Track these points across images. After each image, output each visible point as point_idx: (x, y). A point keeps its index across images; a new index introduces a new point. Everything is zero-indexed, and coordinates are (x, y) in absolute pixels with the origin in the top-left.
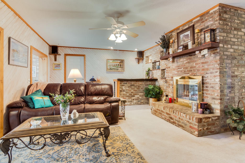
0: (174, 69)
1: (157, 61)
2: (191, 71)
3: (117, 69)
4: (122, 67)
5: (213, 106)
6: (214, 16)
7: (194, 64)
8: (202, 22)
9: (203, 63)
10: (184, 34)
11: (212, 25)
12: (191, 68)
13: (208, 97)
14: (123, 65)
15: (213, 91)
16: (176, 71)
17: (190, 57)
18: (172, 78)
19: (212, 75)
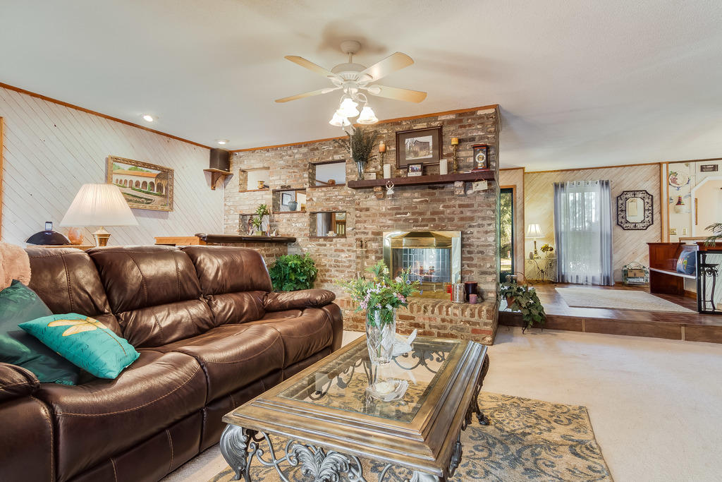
0: (384, 215)
1: (293, 187)
2: (434, 220)
3: (149, 201)
4: (164, 193)
5: (482, 287)
6: (486, 124)
7: (441, 206)
8: (461, 127)
9: (460, 206)
10: (415, 139)
11: (481, 138)
12: (433, 213)
13: (471, 272)
14: (166, 188)
15: (484, 259)
16: (390, 220)
17: (431, 191)
18: (380, 234)
19: (481, 229)
